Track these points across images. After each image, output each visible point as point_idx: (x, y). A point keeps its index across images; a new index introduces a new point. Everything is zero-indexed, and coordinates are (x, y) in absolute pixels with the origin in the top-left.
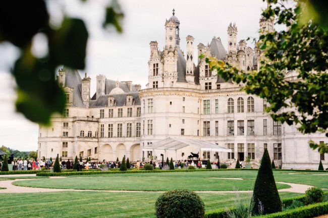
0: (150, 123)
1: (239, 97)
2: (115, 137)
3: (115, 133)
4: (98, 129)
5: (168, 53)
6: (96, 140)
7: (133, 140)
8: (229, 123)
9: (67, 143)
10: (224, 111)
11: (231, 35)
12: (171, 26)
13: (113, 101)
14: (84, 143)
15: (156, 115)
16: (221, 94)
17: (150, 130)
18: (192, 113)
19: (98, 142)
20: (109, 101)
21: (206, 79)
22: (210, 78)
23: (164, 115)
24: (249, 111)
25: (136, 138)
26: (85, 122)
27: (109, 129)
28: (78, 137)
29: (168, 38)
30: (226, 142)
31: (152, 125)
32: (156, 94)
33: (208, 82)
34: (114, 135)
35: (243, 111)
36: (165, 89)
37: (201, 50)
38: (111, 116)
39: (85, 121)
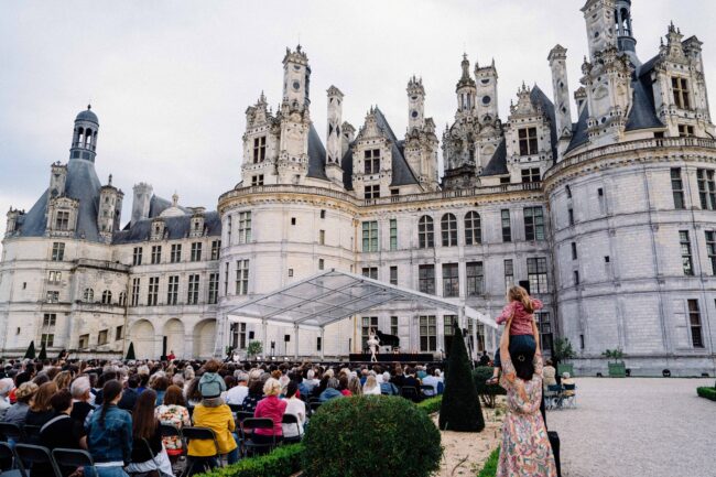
0: (242, 267)
1: (443, 212)
2: (162, 305)
3: (162, 296)
4: (127, 287)
5: (290, 113)
6: (122, 311)
7: (201, 310)
8: (424, 271)
9: (54, 316)
10: (411, 243)
11: (414, 98)
12: (298, 61)
13: (162, 228)
14: (90, 316)
15: (258, 248)
16: (403, 208)
17: (243, 284)
18: (340, 247)
19: (125, 315)
20: (154, 229)
21: (367, 178)
22: (376, 177)
23: (278, 248)
24: (469, 242)
25: (206, 308)
26: (96, 271)
27: (151, 287)
28: (78, 302)
29: (290, 86)
30: (416, 313)
31: (246, 271)
32: (259, 198)
33: (372, 183)
34: (159, 301)
35: (455, 243)
36: (281, 189)
37: (347, 135)
38: (156, 259)
39: (97, 268)
